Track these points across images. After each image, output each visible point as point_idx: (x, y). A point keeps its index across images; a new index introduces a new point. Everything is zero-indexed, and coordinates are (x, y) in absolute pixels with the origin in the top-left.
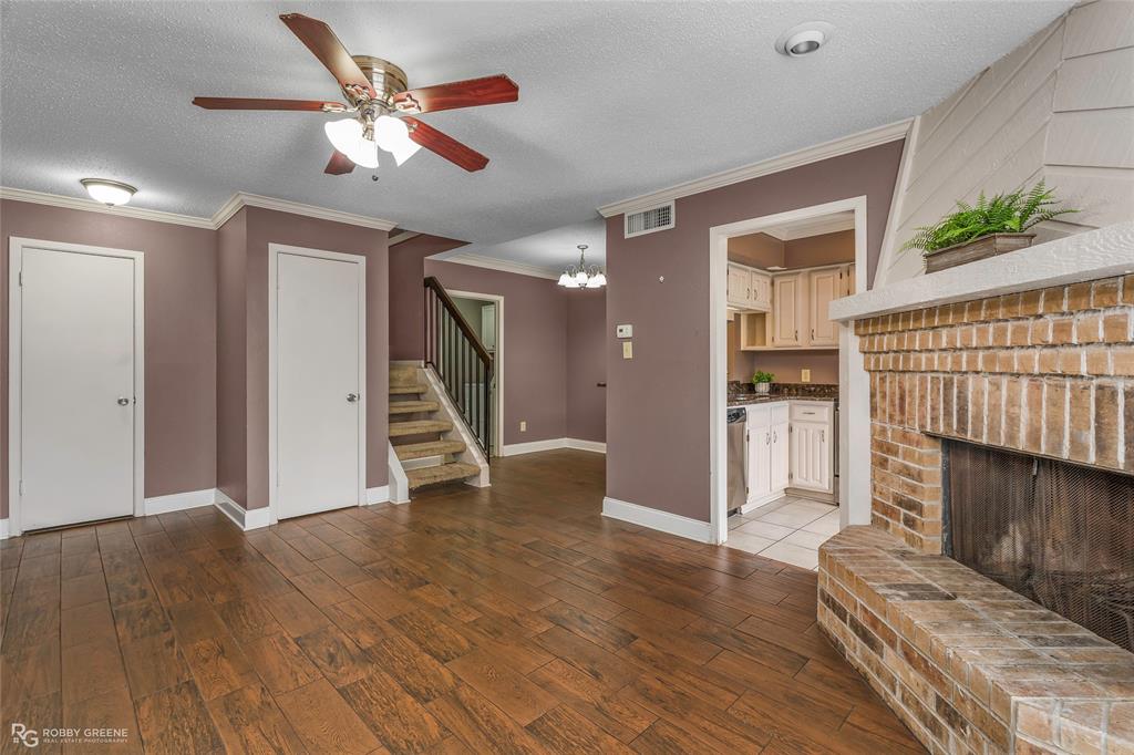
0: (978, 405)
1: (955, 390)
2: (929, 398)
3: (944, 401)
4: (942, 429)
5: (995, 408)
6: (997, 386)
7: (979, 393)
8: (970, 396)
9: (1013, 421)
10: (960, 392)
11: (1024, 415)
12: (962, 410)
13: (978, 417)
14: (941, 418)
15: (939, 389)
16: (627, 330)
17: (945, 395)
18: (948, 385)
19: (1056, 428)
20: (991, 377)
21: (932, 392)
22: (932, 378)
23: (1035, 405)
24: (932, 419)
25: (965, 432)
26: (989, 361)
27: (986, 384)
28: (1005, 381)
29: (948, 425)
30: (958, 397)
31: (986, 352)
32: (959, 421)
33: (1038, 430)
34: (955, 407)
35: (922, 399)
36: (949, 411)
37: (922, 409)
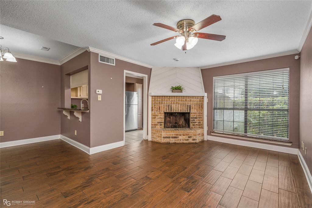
1: (170, 106)
4: (168, 111)
5: (176, 108)
7: (174, 106)
8: (172, 107)
9: (178, 109)
11: (180, 108)
13: (174, 109)
16: (100, 92)
18: (169, 106)
19: (183, 109)
22: (166, 105)
23: (181, 107)
24: (166, 110)
25: (172, 111)
26: (176, 103)
34: (170, 108)
35: (164, 108)
36: (169, 109)
37: (164, 109)
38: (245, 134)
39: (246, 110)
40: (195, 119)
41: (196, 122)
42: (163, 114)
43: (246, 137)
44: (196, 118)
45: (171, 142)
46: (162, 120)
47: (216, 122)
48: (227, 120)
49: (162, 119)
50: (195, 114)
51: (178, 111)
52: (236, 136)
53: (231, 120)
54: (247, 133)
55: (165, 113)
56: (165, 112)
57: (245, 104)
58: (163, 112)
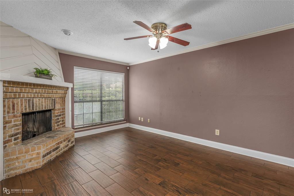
0: (36, 104)
2: (24, 104)
3: (28, 104)
4: (28, 111)
5: (39, 104)
6: (40, 100)
7: (36, 101)
8: (34, 102)
10: (32, 102)
11: (44, 104)
12: (33, 105)
13: (36, 106)
14: (28, 108)
15: (27, 102)
17: (29, 103)
18: (29, 101)
20: (38, 98)
21: (25, 102)
22: (25, 99)
23: (45, 102)
24: (25, 109)
25: (34, 110)
26: (41, 95)
27: (37, 99)
28: (41, 99)
29: (30, 109)
30: (32, 103)
31: (40, 94)
32: (32, 108)
33: (46, 106)
34: (31, 105)
35: (22, 105)
36: (29, 107)
37: (22, 107)
38: (102, 122)
39: (101, 101)
40: (59, 117)
41: (60, 121)
42: (20, 117)
43: (102, 124)
44: (60, 115)
45: (52, 158)
46: (18, 129)
47: (76, 116)
48: (87, 113)
49: (18, 126)
50: (59, 110)
51: (42, 108)
52: (95, 125)
53: (90, 112)
54: (102, 121)
55: (24, 115)
56: (24, 112)
57: (100, 96)
58: (19, 114)
